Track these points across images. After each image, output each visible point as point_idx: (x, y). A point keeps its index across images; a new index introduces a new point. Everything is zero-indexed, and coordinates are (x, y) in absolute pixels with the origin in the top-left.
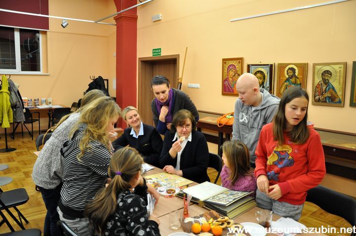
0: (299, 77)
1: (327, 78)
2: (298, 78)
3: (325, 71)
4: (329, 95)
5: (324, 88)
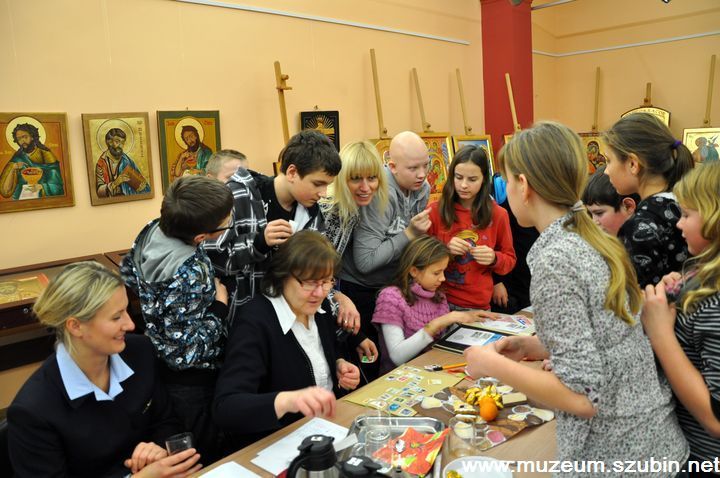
0: (50, 145)
1: (117, 145)
2: (48, 150)
3: (111, 131)
4: (127, 179)
5: (114, 166)
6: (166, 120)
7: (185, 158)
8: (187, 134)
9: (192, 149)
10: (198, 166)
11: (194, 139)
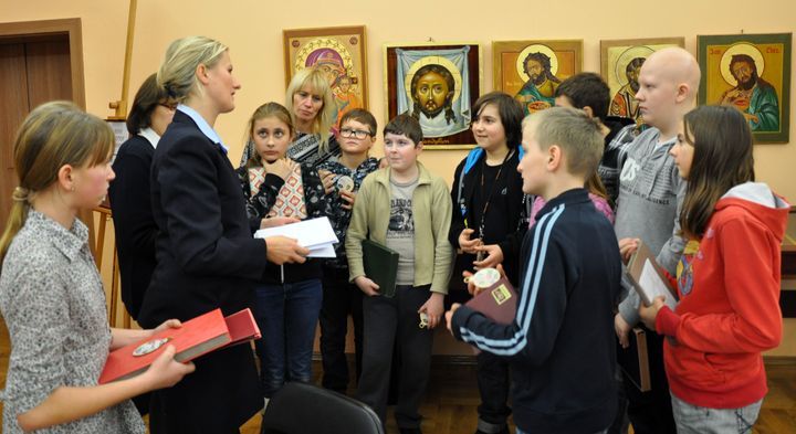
0: (561, 77)
2: (557, 80)
3: (634, 61)
5: (634, 104)
6: (709, 48)
7: (732, 99)
8: (738, 65)
9: (744, 85)
10: (752, 110)
11: (748, 72)
